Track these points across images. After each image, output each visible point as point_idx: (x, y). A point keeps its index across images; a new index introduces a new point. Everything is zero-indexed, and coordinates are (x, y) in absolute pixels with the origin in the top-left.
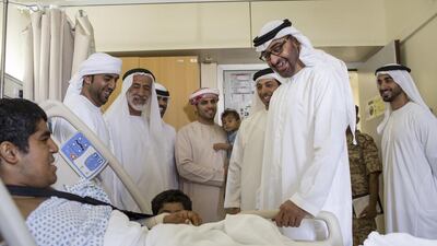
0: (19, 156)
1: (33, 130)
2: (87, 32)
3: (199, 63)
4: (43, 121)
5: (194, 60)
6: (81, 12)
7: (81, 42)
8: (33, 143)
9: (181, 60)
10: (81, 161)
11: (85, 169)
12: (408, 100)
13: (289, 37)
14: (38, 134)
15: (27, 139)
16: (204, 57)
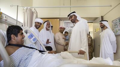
0: (16, 38)
1: (19, 32)
2: (36, 13)
3: (60, 20)
4: (21, 30)
5: (58, 20)
6: (35, 9)
7: (35, 15)
8: (19, 35)
9: (56, 20)
10: (32, 39)
11: (33, 41)
12: (107, 28)
13: (74, 15)
14: (20, 33)
15: (17, 34)
16: (61, 19)
